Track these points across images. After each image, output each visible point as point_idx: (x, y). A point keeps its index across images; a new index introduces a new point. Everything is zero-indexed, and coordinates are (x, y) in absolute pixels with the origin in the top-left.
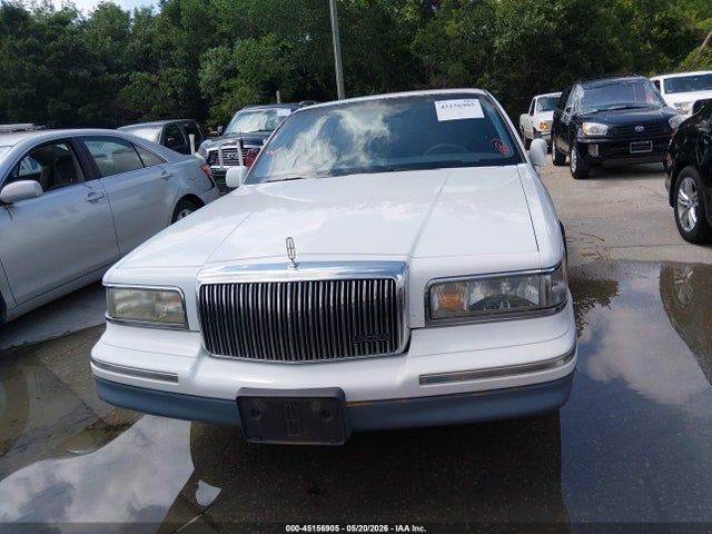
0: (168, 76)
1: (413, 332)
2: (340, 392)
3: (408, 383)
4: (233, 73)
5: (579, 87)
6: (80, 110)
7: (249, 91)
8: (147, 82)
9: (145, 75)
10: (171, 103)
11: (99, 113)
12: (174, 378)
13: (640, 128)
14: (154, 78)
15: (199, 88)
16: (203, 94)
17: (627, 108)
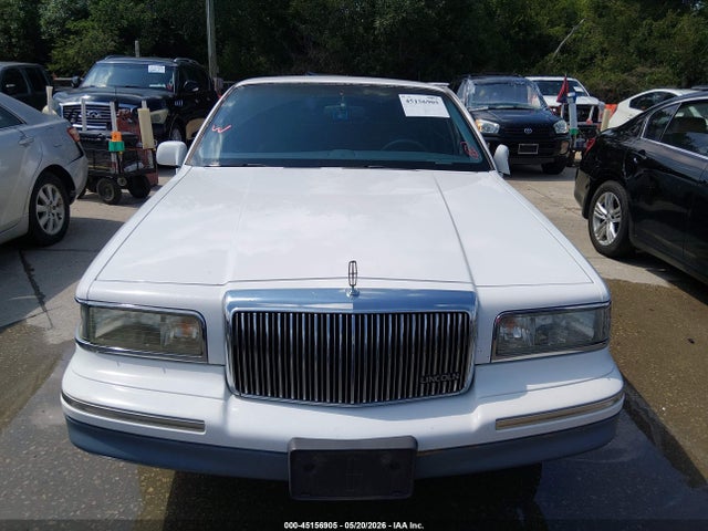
1: (478, 368)
2: (414, 441)
3: (485, 428)
5: (470, 82)
13: (528, 131)
16: (44, 33)
17: (515, 109)
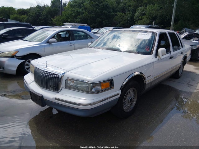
0: (127, 14)
2: (42, 96)
4: (144, 14)
6: (104, 21)
7: (146, 20)
8: (121, 15)
9: (121, 13)
10: (126, 22)
11: (108, 23)
12: (27, 84)
14: (123, 14)
15: (134, 18)
16: (134, 20)
